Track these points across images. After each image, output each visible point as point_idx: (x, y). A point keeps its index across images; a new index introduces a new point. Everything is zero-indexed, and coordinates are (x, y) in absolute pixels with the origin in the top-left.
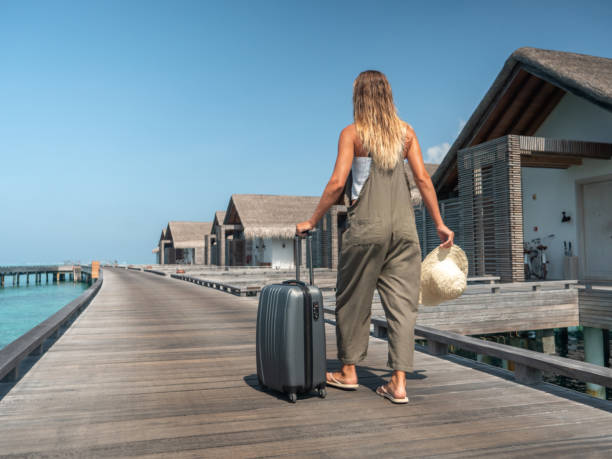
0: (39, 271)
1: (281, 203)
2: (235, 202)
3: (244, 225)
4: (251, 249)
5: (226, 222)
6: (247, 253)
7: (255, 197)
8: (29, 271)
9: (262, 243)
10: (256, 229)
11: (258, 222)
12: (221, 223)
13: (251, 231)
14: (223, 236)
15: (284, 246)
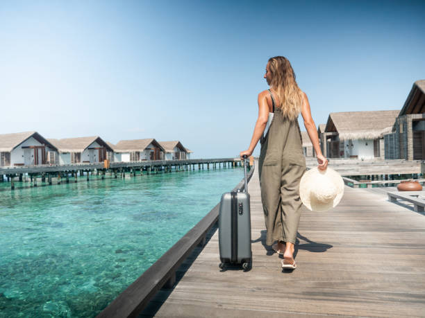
0: (225, 161)
1: (364, 116)
2: (332, 118)
3: (339, 132)
4: (343, 147)
5: (327, 130)
6: (341, 149)
7: (345, 113)
8: (220, 161)
9: (351, 143)
10: (347, 134)
11: (348, 130)
12: (322, 131)
13: (343, 135)
14: (325, 139)
15: (367, 144)
